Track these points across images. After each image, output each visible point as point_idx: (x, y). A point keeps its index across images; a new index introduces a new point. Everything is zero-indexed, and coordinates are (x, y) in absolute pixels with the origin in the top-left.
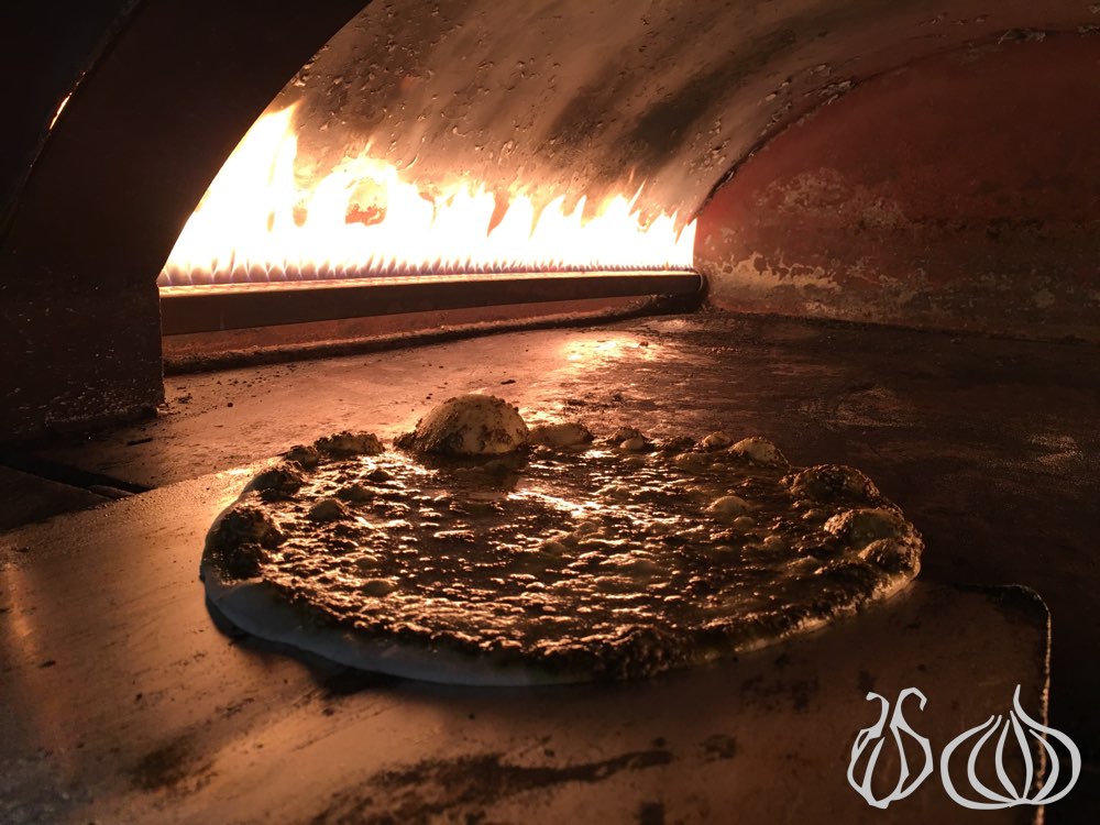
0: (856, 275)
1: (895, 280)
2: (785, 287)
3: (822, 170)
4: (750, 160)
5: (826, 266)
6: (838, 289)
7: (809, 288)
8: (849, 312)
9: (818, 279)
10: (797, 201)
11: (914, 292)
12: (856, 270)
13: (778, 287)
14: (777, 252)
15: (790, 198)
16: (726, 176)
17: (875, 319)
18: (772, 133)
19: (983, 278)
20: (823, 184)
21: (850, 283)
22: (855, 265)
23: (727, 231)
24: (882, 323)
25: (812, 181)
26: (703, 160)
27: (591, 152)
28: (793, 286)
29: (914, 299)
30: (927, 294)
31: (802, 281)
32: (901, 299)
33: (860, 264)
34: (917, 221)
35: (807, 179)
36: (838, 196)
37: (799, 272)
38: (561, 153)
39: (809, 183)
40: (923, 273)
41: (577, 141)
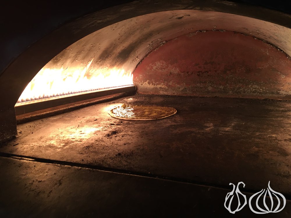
0: (171, 85)
1: (179, 85)
2: (155, 88)
3: (161, 61)
4: (145, 59)
5: (164, 83)
6: (167, 88)
7: (160, 88)
8: (169, 93)
9: (162, 86)
10: (156, 68)
11: (183, 88)
12: (171, 83)
13: (153, 88)
14: (153, 80)
15: (154, 68)
16: (139, 63)
17: (175, 94)
18: (149, 53)
19: (197, 84)
20: (162, 64)
21: (169, 86)
22: (170, 82)
23: (141, 75)
24: (177, 95)
25: (159, 64)
26: (134, 60)
27: (108, 61)
28: (157, 87)
29: (183, 89)
30: (186, 88)
31: (159, 86)
32: (181, 89)
33: (171, 82)
34: (182, 72)
35: (158, 63)
36: (165, 67)
37: (158, 84)
38: (101, 62)
39: (158, 64)
40: (185, 84)
41: (105, 59)
